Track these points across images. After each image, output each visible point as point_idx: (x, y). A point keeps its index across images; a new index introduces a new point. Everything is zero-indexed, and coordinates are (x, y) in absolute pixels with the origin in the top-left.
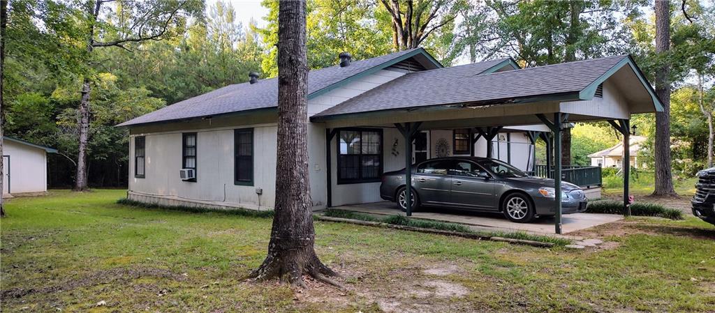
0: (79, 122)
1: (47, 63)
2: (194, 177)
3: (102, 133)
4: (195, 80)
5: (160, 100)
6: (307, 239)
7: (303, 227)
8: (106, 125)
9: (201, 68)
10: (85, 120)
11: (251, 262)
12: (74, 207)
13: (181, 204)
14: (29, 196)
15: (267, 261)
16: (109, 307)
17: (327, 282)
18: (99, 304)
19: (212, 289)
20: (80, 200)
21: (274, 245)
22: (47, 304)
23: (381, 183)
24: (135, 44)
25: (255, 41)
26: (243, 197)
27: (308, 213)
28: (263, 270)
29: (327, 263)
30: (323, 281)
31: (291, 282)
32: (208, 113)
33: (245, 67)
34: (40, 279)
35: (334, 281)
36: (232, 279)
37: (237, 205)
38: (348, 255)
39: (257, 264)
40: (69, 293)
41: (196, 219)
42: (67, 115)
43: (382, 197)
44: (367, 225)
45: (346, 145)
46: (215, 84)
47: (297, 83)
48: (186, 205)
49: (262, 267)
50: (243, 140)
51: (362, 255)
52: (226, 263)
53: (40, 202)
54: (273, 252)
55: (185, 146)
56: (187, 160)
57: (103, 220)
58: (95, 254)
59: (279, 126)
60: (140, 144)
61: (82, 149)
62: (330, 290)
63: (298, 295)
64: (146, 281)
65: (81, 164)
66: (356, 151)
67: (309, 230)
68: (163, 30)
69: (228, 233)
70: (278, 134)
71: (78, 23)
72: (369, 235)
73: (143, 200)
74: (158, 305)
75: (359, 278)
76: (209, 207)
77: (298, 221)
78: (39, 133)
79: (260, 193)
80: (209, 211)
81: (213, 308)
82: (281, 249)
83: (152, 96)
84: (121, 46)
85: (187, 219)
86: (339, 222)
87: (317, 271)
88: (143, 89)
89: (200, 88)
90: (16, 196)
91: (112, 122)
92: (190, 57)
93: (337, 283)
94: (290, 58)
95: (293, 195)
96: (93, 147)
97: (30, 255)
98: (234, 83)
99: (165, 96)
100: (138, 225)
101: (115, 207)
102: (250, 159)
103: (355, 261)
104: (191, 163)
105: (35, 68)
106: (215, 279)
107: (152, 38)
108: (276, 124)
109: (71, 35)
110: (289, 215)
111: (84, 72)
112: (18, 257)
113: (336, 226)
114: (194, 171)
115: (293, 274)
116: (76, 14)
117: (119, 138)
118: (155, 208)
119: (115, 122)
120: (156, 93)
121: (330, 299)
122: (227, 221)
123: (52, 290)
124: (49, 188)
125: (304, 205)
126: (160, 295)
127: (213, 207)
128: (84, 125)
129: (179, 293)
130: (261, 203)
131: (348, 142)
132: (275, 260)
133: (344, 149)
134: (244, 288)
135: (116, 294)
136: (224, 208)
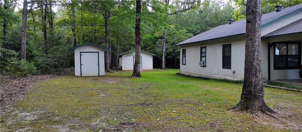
0: (163, 44)
1: (153, 23)
2: (205, 65)
3: (170, 48)
4: (204, 25)
5: (191, 34)
6: (260, 94)
7: (258, 89)
8: (172, 45)
9: (207, 19)
10: (165, 43)
11: (232, 102)
12: (162, 75)
13: (200, 76)
14: (148, 71)
15: (240, 103)
16: (177, 113)
17: (271, 116)
18: (174, 111)
19: (215, 111)
20: (163, 72)
21: (244, 96)
22: (157, 109)
23: (300, 70)
24: (182, 12)
25: (231, 5)
26: (226, 74)
27: (261, 82)
28: (238, 107)
29: (271, 107)
30: (269, 115)
31: (252, 113)
32: (211, 38)
33: (226, 17)
34: (154, 100)
35: (274, 116)
36: (224, 109)
37: (223, 77)
38: (281, 104)
39: (235, 104)
40: (163, 106)
41: (206, 82)
42: (159, 42)
43: (300, 77)
44: (292, 90)
45: (278, 50)
46: (213, 26)
47: (256, 21)
48: (202, 76)
49: (238, 105)
50: (226, 49)
51: (290, 105)
52: (221, 101)
53: (151, 73)
54: (243, 99)
55: (201, 52)
56: (202, 58)
57: (172, 81)
58: (170, 92)
59: (246, 42)
60: (184, 52)
61: (164, 54)
62: (273, 119)
63: (256, 120)
64: (189, 105)
65: (164, 60)
66: (284, 53)
67: (261, 90)
68: (192, 6)
69: (221, 89)
70: (246, 46)
71: (163, 7)
72: (293, 95)
73: (185, 74)
74: (195, 115)
75: (289, 116)
76: (211, 78)
77: (255, 86)
78: (150, 48)
79: (234, 73)
80: (211, 79)
81: (217, 120)
82: (247, 98)
83: (188, 32)
84: (177, 14)
85: (203, 82)
86: (275, 88)
87: (265, 109)
88: (185, 30)
89: (206, 28)
90: (144, 71)
91: (173, 44)
92: (203, 15)
93: (277, 117)
94: (253, 10)
95: (253, 74)
96: (167, 53)
97: (150, 91)
98: (221, 25)
99: (193, 32)
100: (184, 83)
101: (175, 76)
102: (229, 57)
103: (286, 108)
104: (204, 59)
105: (149, 25)
106: (216, 108)
107: (188, 9)
108: (245, 41)
109: (161, 12)
110: (251, 83)
111: (165, 25)
112: (147, 91)
113: (273, 90)
114: (205, 62)
115: (253, 110)
116: (162, 4)
117: (176, 50)
118: (189, 77)
119: (175, 44)
120: (189, 32)
121: (273, 124)
122: (219, 84)
123: (158, 104)
124: (154, 68)
125: (259, 79)
126: (195, 111)
127: (213, 78)
128: (164, 45)
129: (202, 111)
130: (235, 77)
131: (279, 49)
132: (244, 103)
133: (277, 52)
134: (230, 113)
135: (179, 109)
136: (218, 78)
